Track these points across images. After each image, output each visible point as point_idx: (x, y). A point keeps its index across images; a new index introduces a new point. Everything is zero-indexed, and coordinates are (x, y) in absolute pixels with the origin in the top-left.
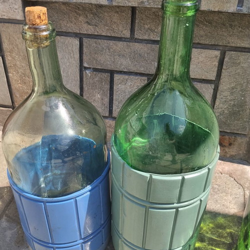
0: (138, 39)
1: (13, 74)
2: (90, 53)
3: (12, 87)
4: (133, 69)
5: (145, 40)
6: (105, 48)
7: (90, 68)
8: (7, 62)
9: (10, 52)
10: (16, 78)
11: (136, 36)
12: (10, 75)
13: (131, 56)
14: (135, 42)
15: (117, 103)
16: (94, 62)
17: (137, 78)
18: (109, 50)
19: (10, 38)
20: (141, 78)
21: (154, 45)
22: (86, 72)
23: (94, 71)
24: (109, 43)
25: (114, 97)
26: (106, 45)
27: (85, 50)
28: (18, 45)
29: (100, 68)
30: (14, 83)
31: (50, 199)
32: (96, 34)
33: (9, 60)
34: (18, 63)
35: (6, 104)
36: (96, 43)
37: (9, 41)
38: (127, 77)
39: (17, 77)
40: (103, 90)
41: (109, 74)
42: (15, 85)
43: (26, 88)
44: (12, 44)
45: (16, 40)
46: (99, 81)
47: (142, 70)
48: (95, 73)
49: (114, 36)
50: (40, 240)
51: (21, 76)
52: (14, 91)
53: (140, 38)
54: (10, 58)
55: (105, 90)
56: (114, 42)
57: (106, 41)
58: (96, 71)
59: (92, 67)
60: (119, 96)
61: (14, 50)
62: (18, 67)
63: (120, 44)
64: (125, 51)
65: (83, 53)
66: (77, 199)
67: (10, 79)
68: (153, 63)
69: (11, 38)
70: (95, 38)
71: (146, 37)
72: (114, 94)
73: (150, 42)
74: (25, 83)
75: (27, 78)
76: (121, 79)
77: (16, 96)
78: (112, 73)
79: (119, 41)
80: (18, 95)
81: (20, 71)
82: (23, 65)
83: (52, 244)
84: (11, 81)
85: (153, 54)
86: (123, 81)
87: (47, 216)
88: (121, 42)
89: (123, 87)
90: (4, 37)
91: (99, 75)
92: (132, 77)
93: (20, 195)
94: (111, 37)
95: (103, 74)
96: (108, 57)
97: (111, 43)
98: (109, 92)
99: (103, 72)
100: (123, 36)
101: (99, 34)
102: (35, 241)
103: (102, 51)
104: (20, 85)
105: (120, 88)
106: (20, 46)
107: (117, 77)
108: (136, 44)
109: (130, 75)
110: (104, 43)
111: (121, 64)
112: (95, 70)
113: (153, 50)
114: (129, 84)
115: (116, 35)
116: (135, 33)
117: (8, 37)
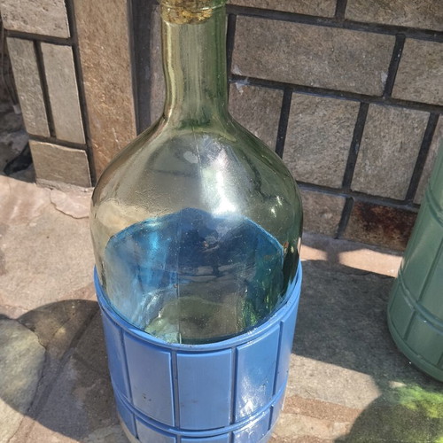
0: (351, 21)
1: (92, 82)
2: (248, 47)
3: (89, 108)
4: (335, 83)
5: (367, 24)
6: (279, 38)
7: (243, 78)
8: (82, 59)
9: (89, 38)
10: (97, 91)
11: (348, 15)
12: (86, 84)
13: (333, 57)
14: (344, 27)
15: (292, 151)
16: (255, 65)
17: (339, 101)
18: (287, 41)
19: (91, 10)
20: (347, 102)
21: (382, 36)
22: (235, 86)
23: (251, 84)
24: (288, 27)
25: (287, 139)
26: (281, 30)
27: (237, 39)
28: (105, 24)
29: (264, 78)
30: (93, 101)
31: (185, 346)
32: (264, 7)
33: (85, 53)
34: (103, 61)
35: (75, 140)
36: (262, 27)
37: (89, 16)
38: (317, 99)
39: (99, 89)
40: (267, 124)
41: (282, 92)
42: (94, 105)
43: (115, 111)
44: (95, 22)
45: (103, 15)
46: (260, 104)
47: (352, 86)
48: (253, 88)
49: (301, 12)
50: (151, 419)
51: (107, 86)
52: (92, 116)
53: (356, 19)
54: (88, 51)
55: (270, 123)
56: (299, 25)
57: (282, 23)
58: (256, 85)
59: (249, 76)
60: (297, 138)
61: (96, 34)
62: (102, 69)
63: (313, 31)
64: (320, 45)
65: (232, 47)
66: (239, 348)
67: (86, 92)
68: (377, 73)
69: (94, 9)
70: (261, 17)
71: (368, 18)
72: (288, 132)
73: (376, 29)
74: (114, 102)
75: (119, 93)
76: (306, 102)
77: (94, 127)
78: (288, 89)
79: (310, 23)
80: (98, 125)
81: (106, 77)
82: (113, 65)
83: (175, 428)
84: (87, 96)
85: (379, 54)
86: (309, 107)
87: (175, 378)
88: (314, 27)
89: (308, 118)
90: (81, 8)
91: (262, 93)
92: (328, 99)
93: (122, 331)
94: (295, 14)
95: (270, 90)
96: (283, 56)
97: (293, 27)
98: (277, 127)
99: (270, 87)
100: (320, 14)
101: (269, 8)
102: (138, 418)
103: (272, 43)
104: (103, 105)
105: (302, 121)
106: (110, 27)
107: (297, 98)
108: (346, 31)
109: (324, 95)
110: (279, 27)
111: (310, 72)
112: (254, 81)
113: (380, 46)
114: (321, 114)
115: (306, 12)
116: (347, 8)
117: (88, 7)
